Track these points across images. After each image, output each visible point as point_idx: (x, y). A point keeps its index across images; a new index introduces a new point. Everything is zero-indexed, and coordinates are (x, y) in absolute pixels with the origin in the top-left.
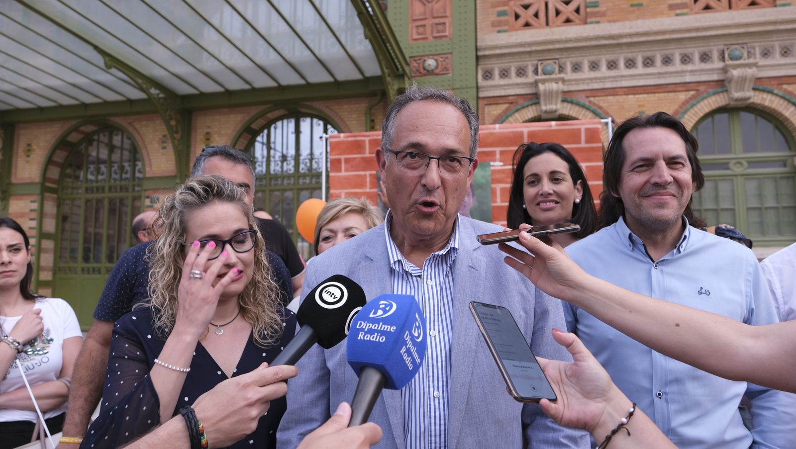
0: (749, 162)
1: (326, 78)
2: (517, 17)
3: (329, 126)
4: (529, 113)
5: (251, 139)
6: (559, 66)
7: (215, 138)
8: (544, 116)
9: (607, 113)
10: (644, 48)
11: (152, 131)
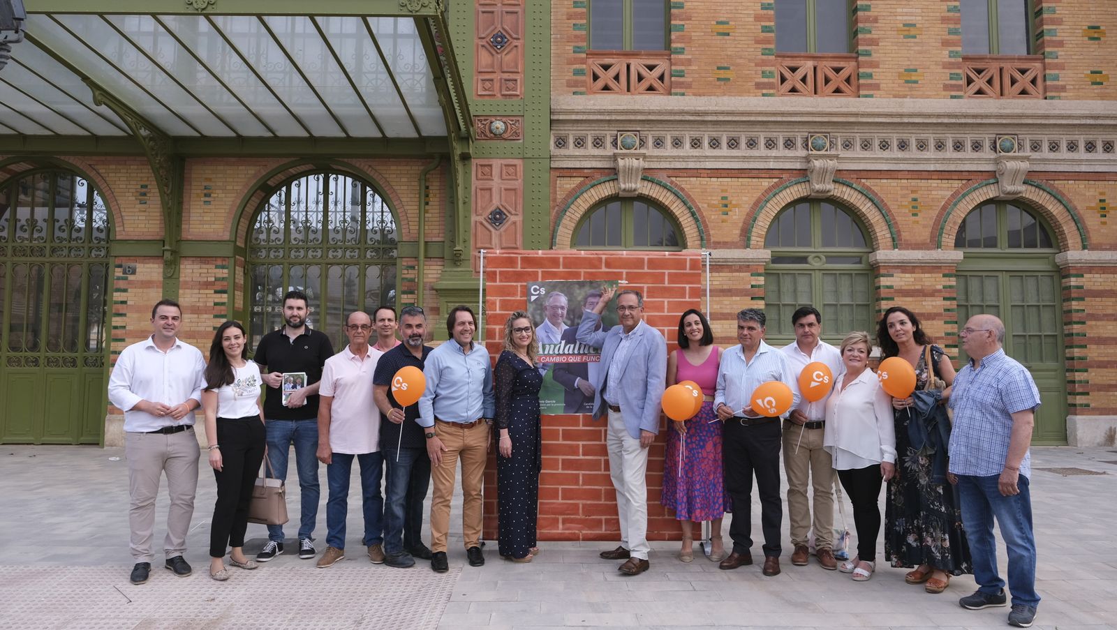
0: (826, 257)
1: (374, 133)
2: (596, 77)
3: (368, 189)
4: (606, 190)
5: (265, 196)
6: (640, 139)
7: (218, 194)
8: (622, 194)
9: (689, 196)
10: (729, 128)
11: (125, 179)
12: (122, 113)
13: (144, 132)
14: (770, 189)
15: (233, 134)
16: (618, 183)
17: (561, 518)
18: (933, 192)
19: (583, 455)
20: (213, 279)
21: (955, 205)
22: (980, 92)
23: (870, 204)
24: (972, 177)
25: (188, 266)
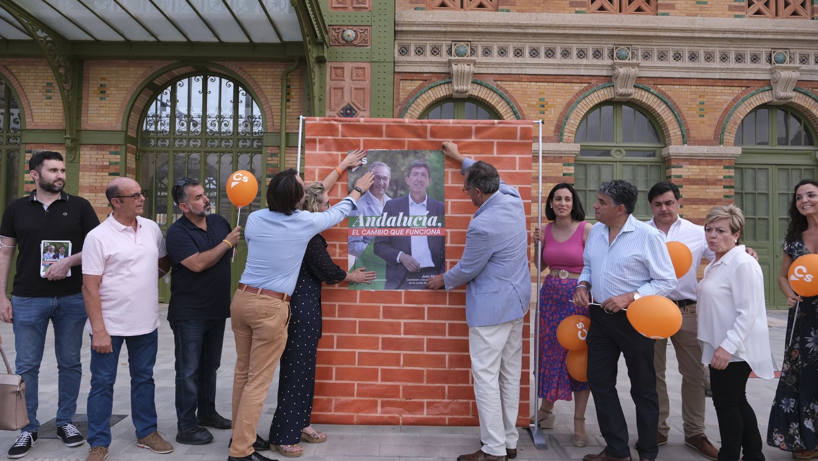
0: (626, 151)
1: (243, 39)
3: (240, 89)
4: (441, 92)
5: (153, 95)
6: (471, 49)
7: (111, 91)
8: (455, 95)
9: (512, 97)
10: (547, 39)
11: (33, 77)
13: (40, 34)
14: (580, 92)
15: (122, 39)
16: (452, 86)
17: (379, 400)
18: (717, 97)
19: (405, 334)
20: (108, 164)
21: (736, 108)
22: (759, 13)
23: (664, 106)
24: (751, 85)
25: (86, 153)
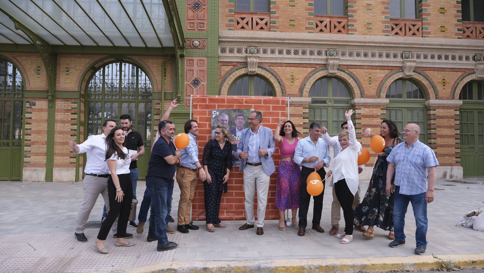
0: (334, 101)
1: (142, 45)
2: (238, 23)
3: (139, 69)
4: (242, 71)
5: (93, 73)
6: (257, 50)
7: (72, 71)
8: (249, 73)
9: (278, 75)
10: (295, 46)
11: (30, 63)
12: (28, 34)
13: (38, 42)
14: (311, 72)
15: (79, 44)
16: (248, 69)
17: (225, 211)
18: (378, 75)
19: (235, 184)
20: (71, 108)
21: (386, 80)
22: (397, 34)
23: (352, 79)
24: (393, 69)
25: (59, 102)
